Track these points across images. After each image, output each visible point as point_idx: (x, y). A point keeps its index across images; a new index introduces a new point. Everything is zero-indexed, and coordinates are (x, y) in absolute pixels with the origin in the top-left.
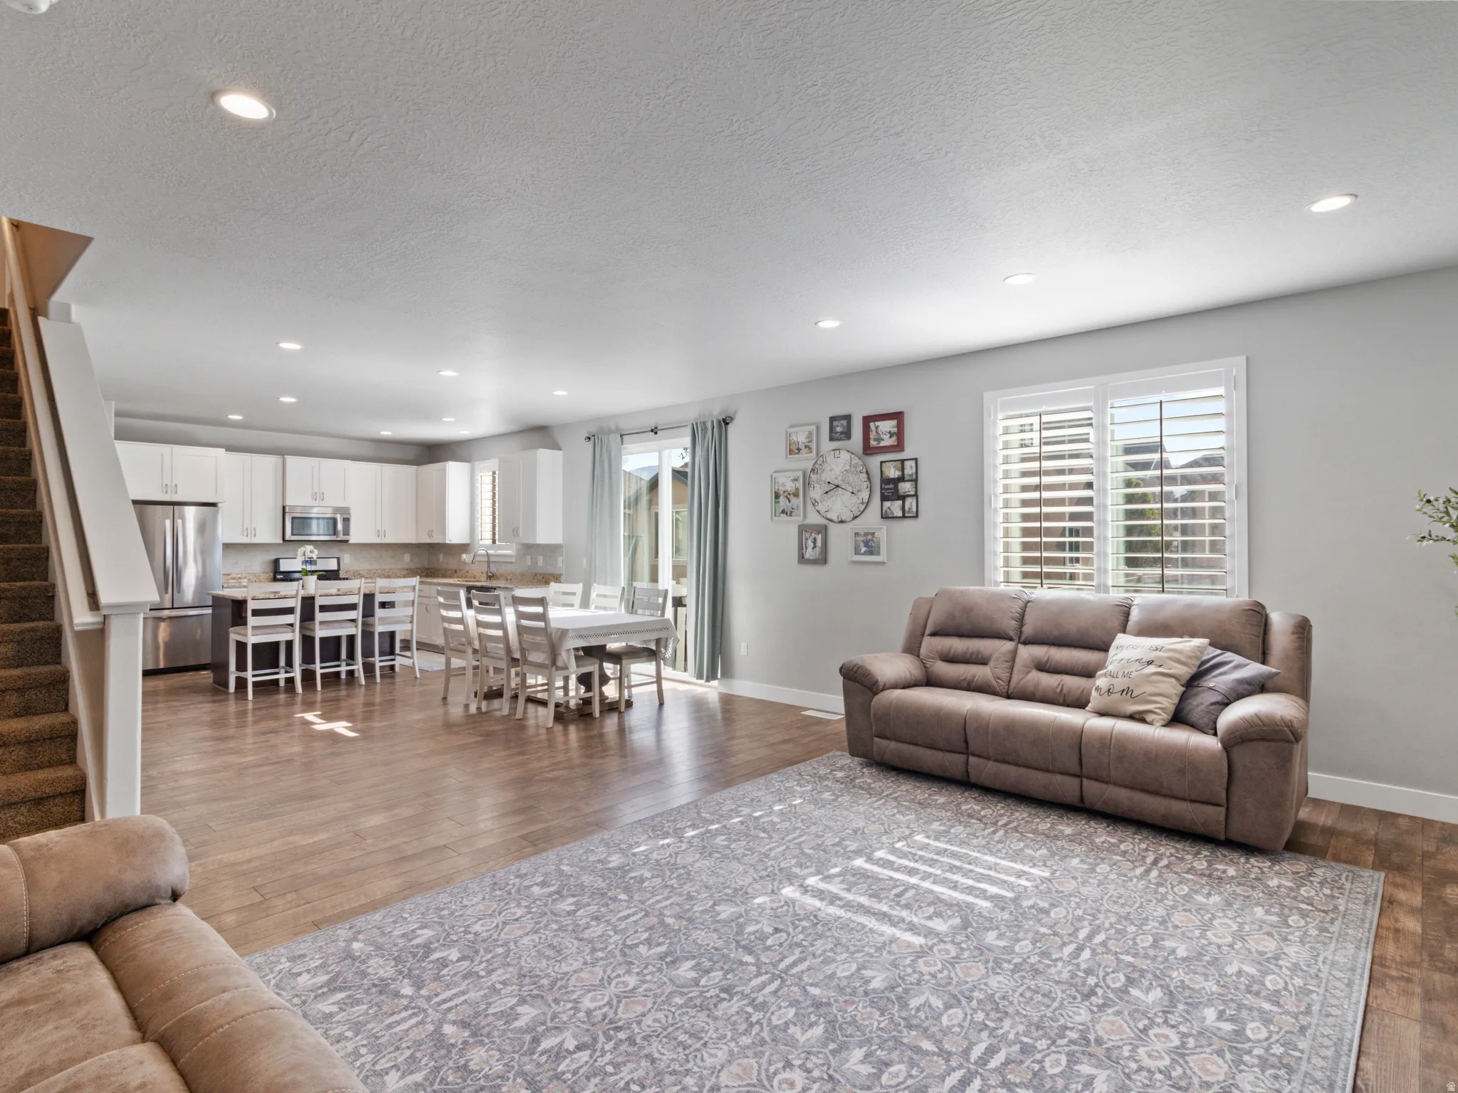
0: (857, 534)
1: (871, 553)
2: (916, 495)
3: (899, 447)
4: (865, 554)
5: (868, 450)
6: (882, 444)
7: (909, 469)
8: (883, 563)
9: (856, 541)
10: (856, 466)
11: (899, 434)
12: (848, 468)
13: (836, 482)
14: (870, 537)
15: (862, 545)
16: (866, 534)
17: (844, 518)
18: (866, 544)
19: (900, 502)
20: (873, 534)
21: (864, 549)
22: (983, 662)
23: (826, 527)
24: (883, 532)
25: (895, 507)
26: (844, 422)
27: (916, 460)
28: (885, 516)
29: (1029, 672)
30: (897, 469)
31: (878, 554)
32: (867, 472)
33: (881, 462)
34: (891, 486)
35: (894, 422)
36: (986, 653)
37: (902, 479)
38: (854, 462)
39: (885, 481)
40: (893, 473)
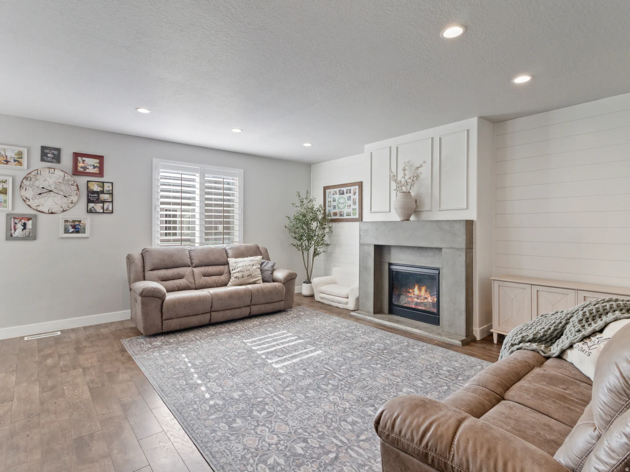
0: (66, 221)
1: (78, 232)
2: (112, 202)
3: (101, 174)
4: (72, 232)
5: (76, 172)
6: (87, 171)
7: (107, 187)
8: (87, 238)
9: (65, 226)
10: (69, 180)
11: (101, 168)
12: (61, 180)
13: (50, 189)
14: (77, 223)
15: (70, 227)
16: (74, 221)
17: (53, 211)
18: (74, 227)
19: (102, 205)
20: (80, 221)
21: (71, 230)
22: (181, 277)
23: (35, 216)
24: (88, 220)
25: (98, 207)
26: (56, 152)
27: (112, 183)
28: (90, 211)
29: (201, 278)
30: (100, 187)
31: (84, 232)
32: (77, 186)
33: (88, 181)
34: (96, 195)
35: (98, 161)
36: (182, 273)
37: (102, 192)
38: (66, 178)
39: (90, 192)
40: (96, 188)
